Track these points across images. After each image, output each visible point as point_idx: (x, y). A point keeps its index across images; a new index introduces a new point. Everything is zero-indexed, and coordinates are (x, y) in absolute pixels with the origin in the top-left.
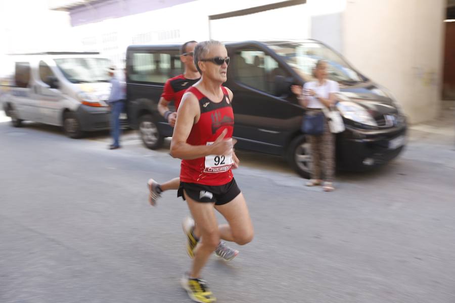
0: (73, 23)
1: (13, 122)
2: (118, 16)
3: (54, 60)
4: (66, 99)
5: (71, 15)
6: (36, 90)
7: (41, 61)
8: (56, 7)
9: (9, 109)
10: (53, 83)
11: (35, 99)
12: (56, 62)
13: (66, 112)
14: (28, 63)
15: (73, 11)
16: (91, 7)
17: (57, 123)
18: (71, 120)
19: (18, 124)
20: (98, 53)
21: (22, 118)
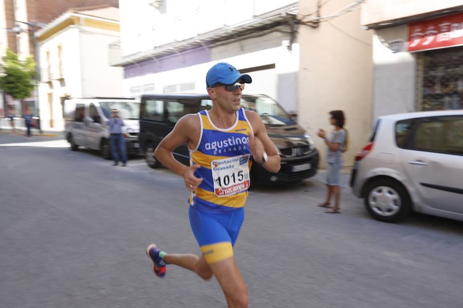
0: (126, 76)
1: (72, 147)
2: (155, 72)
3: (100, 103)
4: (103, 130)
5: (125, 70)
6: (87, 123)
7: (92, 103)
8: (114, 64)
9: (69, 137)
10: (97, 119)
11: (85, 130)
12: (101, 105)
13: (103, 140)
14: (83, 104)
15: (126, 67)
16: (137, 65)
17: (97, 148)
18: (106, 146)
19: (75, 148)
20: (134, 99)
21: (78, 144)
